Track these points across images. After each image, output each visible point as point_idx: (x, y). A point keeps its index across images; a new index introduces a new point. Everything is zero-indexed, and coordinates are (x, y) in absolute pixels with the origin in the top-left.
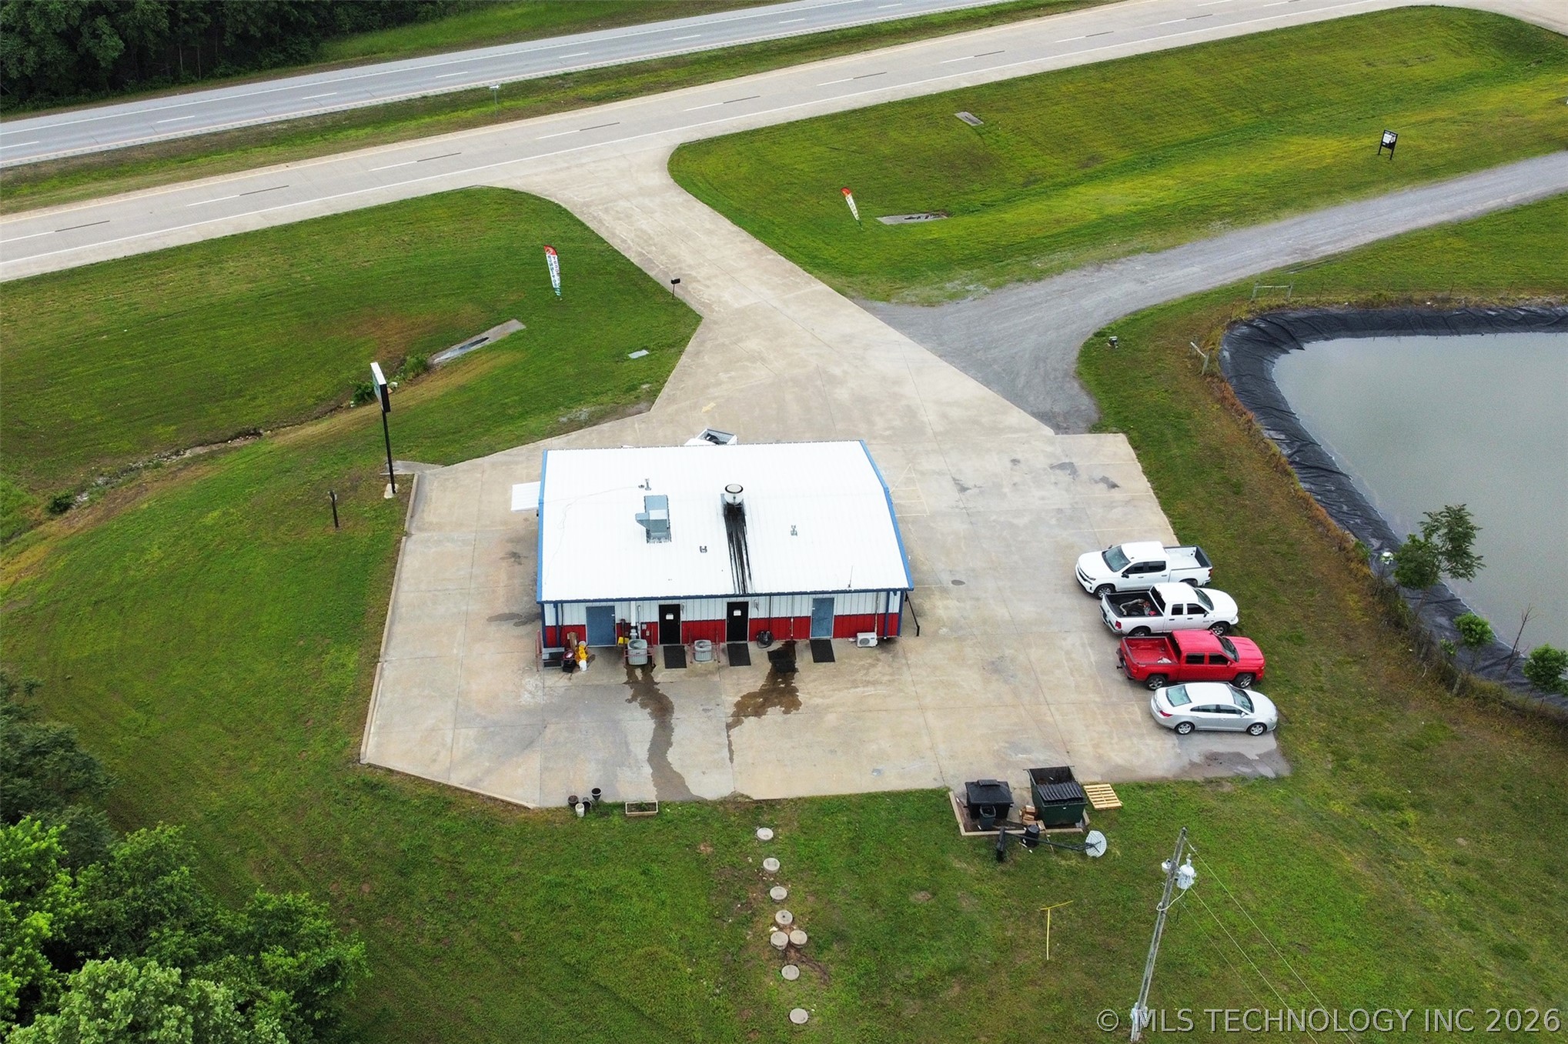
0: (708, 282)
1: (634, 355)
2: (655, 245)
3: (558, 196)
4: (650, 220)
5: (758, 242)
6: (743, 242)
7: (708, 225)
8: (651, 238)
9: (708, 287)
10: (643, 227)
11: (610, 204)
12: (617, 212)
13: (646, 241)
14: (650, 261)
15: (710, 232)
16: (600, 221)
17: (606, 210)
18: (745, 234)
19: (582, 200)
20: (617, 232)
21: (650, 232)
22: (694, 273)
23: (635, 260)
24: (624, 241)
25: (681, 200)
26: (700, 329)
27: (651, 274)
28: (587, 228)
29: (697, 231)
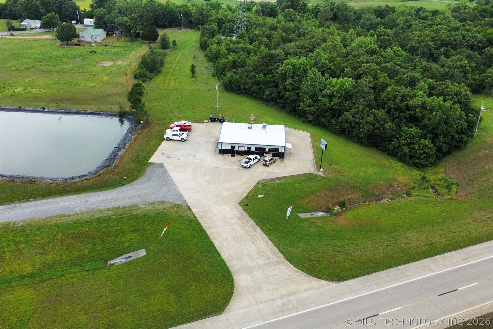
0: (233, 216)
1: (262, 196)
2: (250, 235)
3: (292, 271)
4: (249, 250)
5: (208, 232)
6: (214, 233)
7: (225, 243)
8: (251, 239)
9: (234, 215)
10: (253, 246)
11: (267, 262)
12: (264, 256)
13: (253, 238)
14: (253, 228)
15: (225, 240)
16: (272, 251)
17: (269, 258)
18: (211, 238)
19: (280, 266)
20: (264, 244)
21: (250, 243)
22: (237, 221)
23: (258, 229)
24: (262, 239)
25: (233, 262)
26: (241, 200)
27: (253, 222)
28: (278, 248)
29: (230, 241)
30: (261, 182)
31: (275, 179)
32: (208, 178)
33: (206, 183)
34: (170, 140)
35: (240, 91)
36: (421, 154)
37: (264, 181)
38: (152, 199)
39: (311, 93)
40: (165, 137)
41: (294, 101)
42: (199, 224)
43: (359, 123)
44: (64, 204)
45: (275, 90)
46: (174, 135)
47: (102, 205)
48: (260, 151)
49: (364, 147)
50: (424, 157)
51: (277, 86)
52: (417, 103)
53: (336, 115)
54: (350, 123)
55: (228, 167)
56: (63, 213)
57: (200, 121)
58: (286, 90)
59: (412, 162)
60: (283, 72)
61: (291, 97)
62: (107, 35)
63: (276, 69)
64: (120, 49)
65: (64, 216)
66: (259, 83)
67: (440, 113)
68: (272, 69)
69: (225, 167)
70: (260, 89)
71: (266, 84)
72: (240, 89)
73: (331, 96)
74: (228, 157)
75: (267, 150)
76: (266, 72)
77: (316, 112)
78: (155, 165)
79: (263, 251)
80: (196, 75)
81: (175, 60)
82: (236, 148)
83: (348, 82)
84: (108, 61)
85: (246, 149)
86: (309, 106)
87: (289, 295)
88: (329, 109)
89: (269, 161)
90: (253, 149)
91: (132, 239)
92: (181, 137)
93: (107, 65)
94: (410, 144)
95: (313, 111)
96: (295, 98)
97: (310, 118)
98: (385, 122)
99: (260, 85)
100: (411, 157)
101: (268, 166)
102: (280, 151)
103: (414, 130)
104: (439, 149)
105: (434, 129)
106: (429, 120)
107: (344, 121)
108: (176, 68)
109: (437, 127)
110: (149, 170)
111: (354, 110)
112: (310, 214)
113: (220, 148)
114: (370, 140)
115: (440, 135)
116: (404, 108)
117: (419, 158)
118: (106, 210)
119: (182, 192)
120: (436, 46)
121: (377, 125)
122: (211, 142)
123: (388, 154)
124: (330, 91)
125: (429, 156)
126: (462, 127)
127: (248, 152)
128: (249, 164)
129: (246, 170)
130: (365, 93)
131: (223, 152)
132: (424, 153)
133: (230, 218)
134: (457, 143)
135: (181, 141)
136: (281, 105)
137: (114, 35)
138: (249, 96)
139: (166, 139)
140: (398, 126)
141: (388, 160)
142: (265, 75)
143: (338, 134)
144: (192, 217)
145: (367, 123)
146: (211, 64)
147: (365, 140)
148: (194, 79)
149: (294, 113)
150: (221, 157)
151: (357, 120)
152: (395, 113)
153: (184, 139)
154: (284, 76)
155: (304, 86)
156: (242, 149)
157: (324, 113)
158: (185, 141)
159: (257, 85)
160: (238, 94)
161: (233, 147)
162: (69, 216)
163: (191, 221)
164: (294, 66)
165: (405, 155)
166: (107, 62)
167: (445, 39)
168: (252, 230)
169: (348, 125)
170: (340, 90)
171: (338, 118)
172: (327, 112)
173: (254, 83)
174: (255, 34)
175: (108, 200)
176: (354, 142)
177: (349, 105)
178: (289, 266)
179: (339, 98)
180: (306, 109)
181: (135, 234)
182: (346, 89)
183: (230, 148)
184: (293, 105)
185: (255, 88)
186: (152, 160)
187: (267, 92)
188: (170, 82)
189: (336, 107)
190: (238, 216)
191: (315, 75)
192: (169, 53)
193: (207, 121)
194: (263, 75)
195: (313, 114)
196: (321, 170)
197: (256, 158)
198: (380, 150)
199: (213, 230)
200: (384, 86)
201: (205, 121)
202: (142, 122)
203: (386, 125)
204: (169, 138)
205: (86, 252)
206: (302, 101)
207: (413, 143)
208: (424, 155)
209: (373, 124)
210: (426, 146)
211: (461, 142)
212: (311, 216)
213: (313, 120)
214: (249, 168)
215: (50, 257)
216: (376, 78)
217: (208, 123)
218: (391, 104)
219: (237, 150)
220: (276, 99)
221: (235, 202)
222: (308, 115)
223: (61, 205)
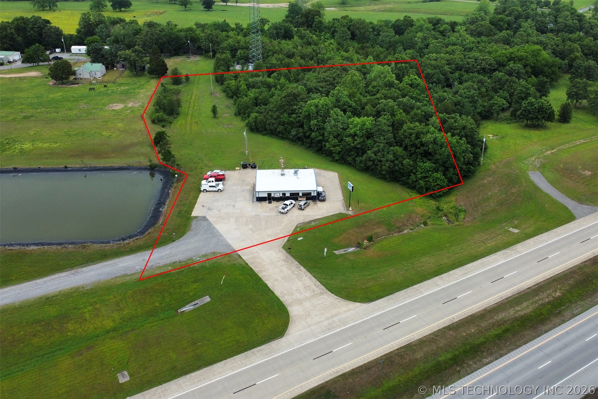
0: (279, 259)
1: (301, 238)
2: (296, 274)
3: (333, 298)
4: (297, 286)
5: (260, 276)
6: (265, 276)
7: (276, 283)
8: (297, 277)
9: (280, 258)
10: (300, 283)
11: (312, 294)
12: (309, 290)
13: (299, 276)
14: (297, 268)
15: (276, 280)
16: (315, 285)
17: (314, 291)
18: (264, 280)
19: (324, 296)
20: (309, 280)
21: (297, 280)
22: (283, 263)
23: (302, 268)
24: (306, 276)
25: (285, 297)
26: (283, 244)
27: (297, 263)
28: (320, 282)
29: (280, 281)
30: (299, 225)
31: (310, 222)
32: (251, 226)
33: (250, 232)
34: (207, 191)
35: (266, 132)
36: (435, 186)
37: (301, 224)
38: (203, 251)
39: (336, 134)
40: (202, 189)
41: (320, 141)
42: (251, 269)
43: (380, 161)
44: (123, 265)
45: (301, 130)
46: (210, 186)
47: (159, 261)
48: (294, 196)
49: (388, 182)
50: (438, 189)
51: (302, 126)
52: (430, 140)
53: (360, 154)
54: (373, 161)
55: (267, 214)
56: (125, 273)
57: (233, 169)
58: (311, 130)
59: (428, 194)
60: (307, 113)
61: (317, 137)
62: (107, 68)
63: (299, 108)
64: (126, 88)
65: (127, 275)
66: (284, 124)
67: (448, 149)
68: (295, 109)
69: (264, 214)
70: (286, 129)
71: (291, 124)
72: (265, 130)
73: (354, 136)
74: (265, 204)
75: (301, 195)
76: (290, 112)
77: (341, 151)
78: (199, 218)
79: (308, 286)
80: (218, 115)
81: (191, 98)
82: (272, 195)
83: (368, 121)
84: (117, 102)
85: (281, 195)
86: (334, 146)
87: (332, 317)
88: (353, 148)
89: (304, 205)
90: (288, 195)
91: (195, 288)
92: (218, 188)
93: (117, 108)
94: (426, 177)
95: (339, 151)
96: (321, 138)
97: (337, 158)
98: (403, 159)
99: (286, 125)
100: (427, 189)
101: (303, 210)
102: (312, 195)
103: (428, 165)
104: (450, 180)
105: (445, 163)
106: (440, 155)
107: (368, 160)
108: (195, 108)
109: (447, 161)
110: (194, 223)
111: (376, 149)
112: (343, 250)
113: (257, 196)
114: (391, 176)
115: (450, 167)
116: (419, 145)
117: (434, 190)
118: (164, 266)
119: (230, 242)
120: (451, 70)
121: (396, 162)
122: (247, 190)
123: (408, 188)
124: (352, 131)
125: (442, 187)
126: (469, 159)
127: (283, 198)
128: (286, 210)
129: (284, 215)
130: (384, 131)
131: (260, 200)
132: (438, 185)
133: (277, 261)
134: (466, 173)
135: (218, 191)
136: (308, 145)
137: (115, 69)
138: (275, 136)
139: (203, 191)
140: (415, 161)
141: (408, 193)
142: (290, 115)
143: (363, 171)
144: (244, 264)
145: (387, 161)
146: (231, 101)
147: (388, 176)
148: (216, 120)
149: (321, 152)
150: (259, 204)
151: (379, 158)
152: (411, 149)
153: (220, 189)
154: (309, 117)
155: (328, 126)
156: (277, 195)
157: (349, 152)
158: (221, 191)
159: (282, 125)
160: (264, 135)
161: (269, 194)
162: (132, 275)
163: (243, 267)
164: (317, 106)
165: (422, 187)
166: (116, 104)
167: (459, 62)
168: (298, 270)
169: (371, 163)
170: (361, 129)
171: (362, 156)
172: (351, 151)
173: (279, 124)
174: (273, 64)
175: (163, 256)
176: (378, 178)
177: (370, 143)
178: (330, 295)
179: (361, 137)
180: (333, 149)
181: (197, 284)
182: (367, 129)
183: (266, 196)
184: (319, 145)
185: (280, 128)
186: (194, 214)
187: (293, 132)
188: (191, 125)
189: (359, 146)
190: (283, 259)
191: (337, 115)
192: (183, 90)
193: (239, 168)
194: (287, 115)
195: (339, 153)
196: (350, 209)
197: (292, 203)
198: (401, 184)
199: (264, 273)
200: (401, 123)
201: (237, 168)
202: (176, 176)
203: (404, 162)
204: (206, 190)
205: (157, 304)
206: (327, 141)
207: (428, 177)
208: (437, 187)
209: (393, 161)
210: (438, 178)
211: (469, 171)
212: (345, 252)
213: (339, 159)
214: (286, 213)
215: (127, 312)
216: (393, 115)
217: (240, 170)
218: (407, 141)
219: (273, 197)
220: (303, 139)
221: (279, 246)
222: (334, 155)
223: (120, 265)
